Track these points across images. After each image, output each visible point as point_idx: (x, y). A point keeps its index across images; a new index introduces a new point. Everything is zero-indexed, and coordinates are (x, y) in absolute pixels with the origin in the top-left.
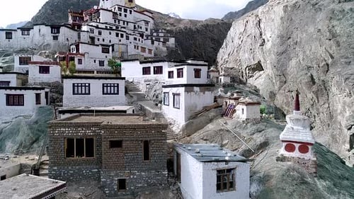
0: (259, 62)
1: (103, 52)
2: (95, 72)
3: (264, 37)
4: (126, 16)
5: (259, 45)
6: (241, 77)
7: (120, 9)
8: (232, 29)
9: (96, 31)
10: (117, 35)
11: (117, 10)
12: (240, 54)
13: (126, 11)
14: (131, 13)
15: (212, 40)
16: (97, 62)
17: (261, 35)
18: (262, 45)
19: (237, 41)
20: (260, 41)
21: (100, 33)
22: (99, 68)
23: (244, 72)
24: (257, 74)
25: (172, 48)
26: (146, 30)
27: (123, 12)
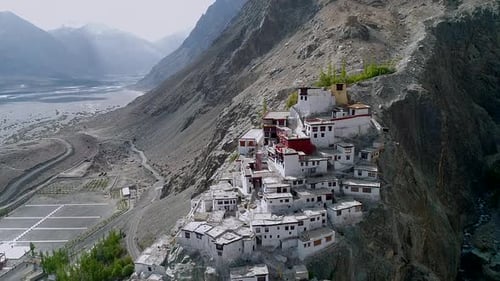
4: (323, 135)
7: (315, 129)
9: (263, 230)
10: (287, 228)
11: (311, 132)
13: (323, 129)
14: (330, 130)
21: (267, 231)
25: (375, 203)
26: (348, 158)
27: (319, 133)
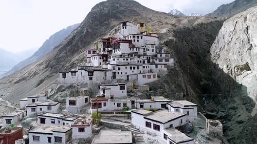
0: (247, 64)
1: (120, 89)
2: (115, 113)
3: (251, 43)
4: (138, 41)
5: (247, 49)
6: (230, 74)
7: (134, 37)
8: (223, 28)
9: (117, 68)
10: (131, 68)
11: (132, 39)
12: (230, 54)
13: (138, 37)
14: (142, 38)
15: (206, 36)
16: (116, 104)
17: (249, 40)
18: (250, 49)
19: (227, 38)
20: (248, 46)
21: (119, 69)
22: (117, 108)
23: (233, 70)
24: (245, 73)
25: (172, 66)
26: (153, 51)
27: (136, 39)
